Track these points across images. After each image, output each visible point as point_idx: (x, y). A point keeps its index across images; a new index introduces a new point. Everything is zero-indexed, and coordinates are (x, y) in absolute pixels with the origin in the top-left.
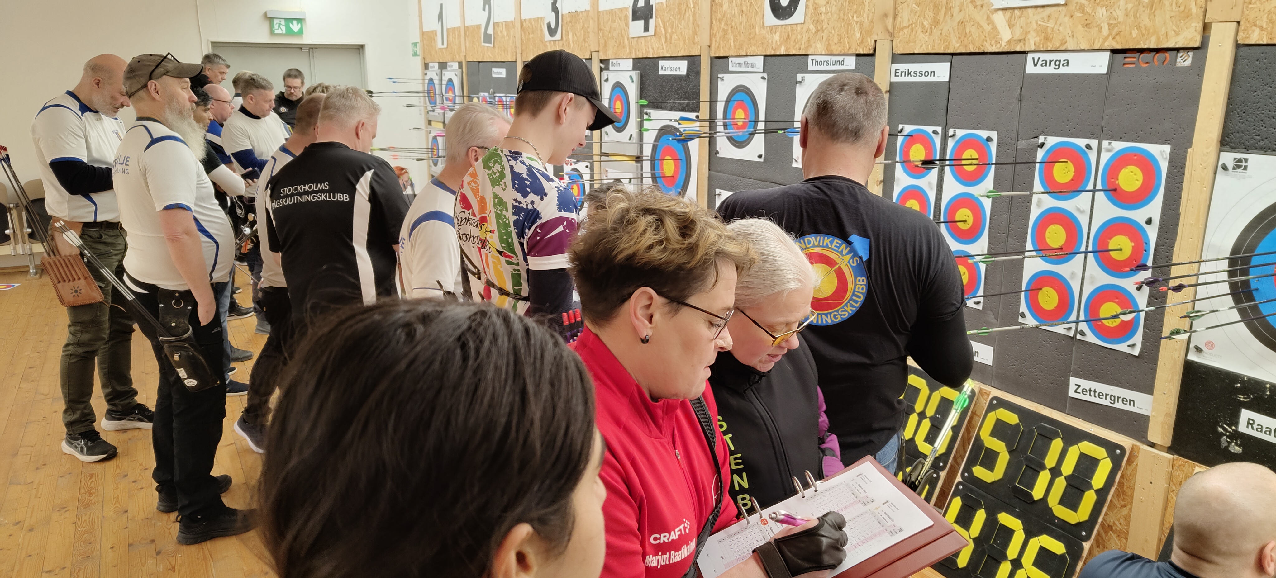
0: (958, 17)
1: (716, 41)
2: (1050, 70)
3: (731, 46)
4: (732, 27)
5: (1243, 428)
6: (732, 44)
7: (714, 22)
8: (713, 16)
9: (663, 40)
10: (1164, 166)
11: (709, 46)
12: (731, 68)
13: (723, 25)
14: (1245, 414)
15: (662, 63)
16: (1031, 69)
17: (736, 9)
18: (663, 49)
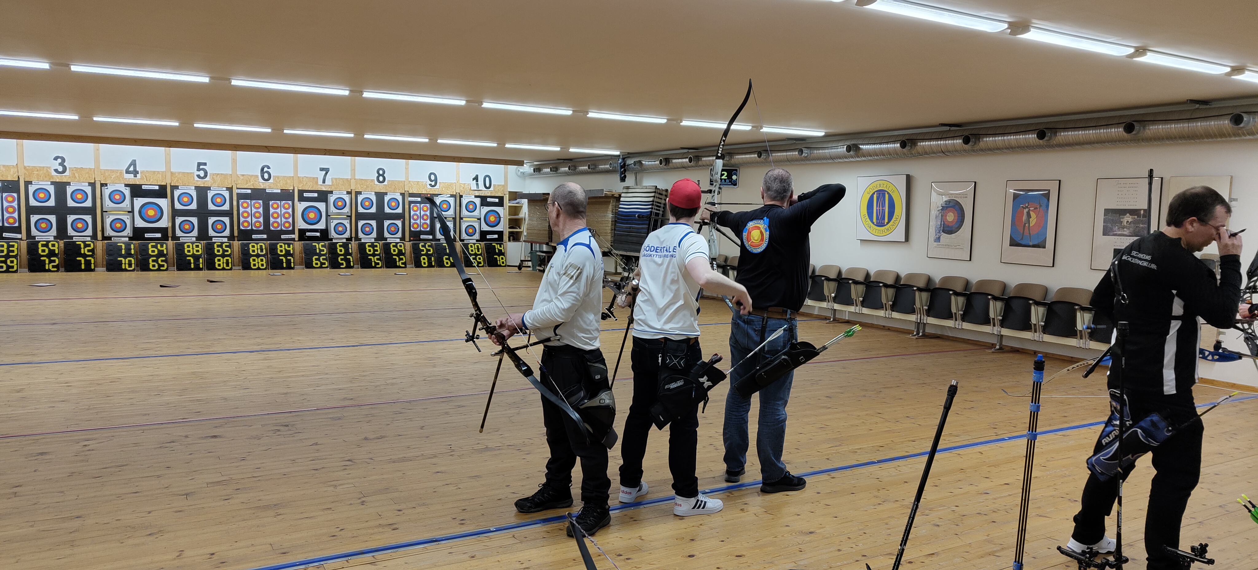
0: (252, 183)
1: (174, 182)
2: (271, 192)
3: (179, 183)
4: (180, 180)
5: (307, 235)
7: (173, 178)
9: (145, 180)
10: (291, 204)
11: (170, 183)
12: (179, 188)
13: (176, 179)
14: (307, 233)
15: (143, 186)
16: (267, 191)
17: (181, 176)
18: (144, 182)
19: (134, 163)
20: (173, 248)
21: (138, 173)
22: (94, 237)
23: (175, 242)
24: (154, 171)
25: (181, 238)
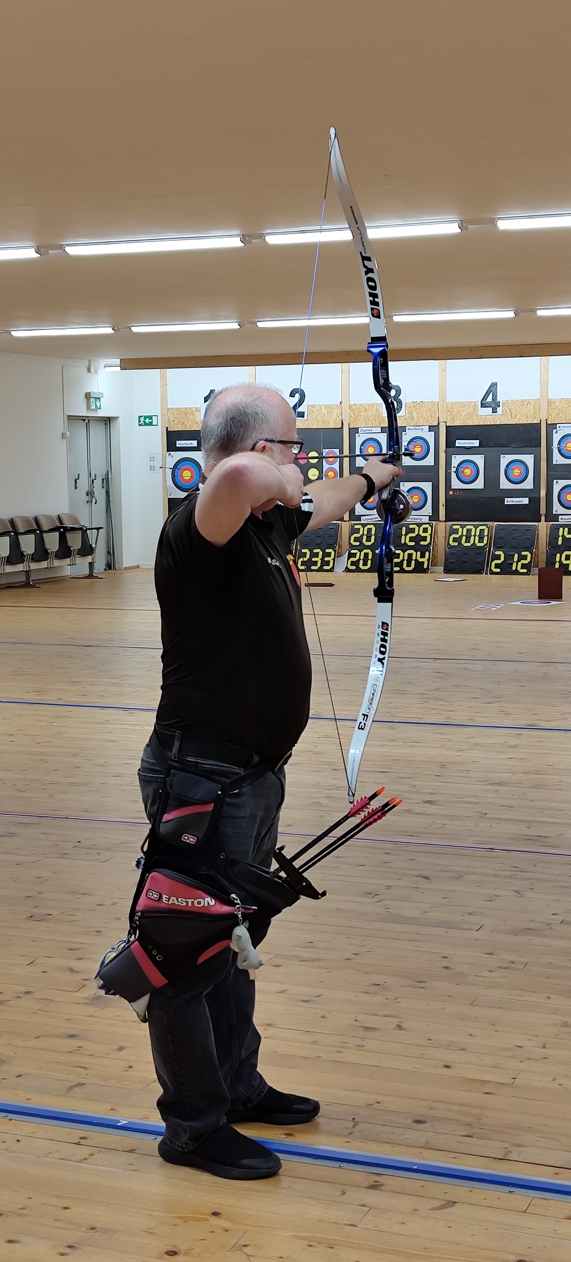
1: (551, 418)
3: (562, 419)
4: (563, 412)
6: (563, 418)
7: (550, 409)
8: (549, 407)
9: (509, 417)
11: (546, 420)
12: (560, 427)
13: (556, 411)
15: (506, 427)
17: (565, 405)
18: (509, 420)
19: (493, 389)
20: (547, 534)
21: (499, 406)
22: (434, 516)
23: (551, 523)
24: (523, 401)
25: (560, 517)
